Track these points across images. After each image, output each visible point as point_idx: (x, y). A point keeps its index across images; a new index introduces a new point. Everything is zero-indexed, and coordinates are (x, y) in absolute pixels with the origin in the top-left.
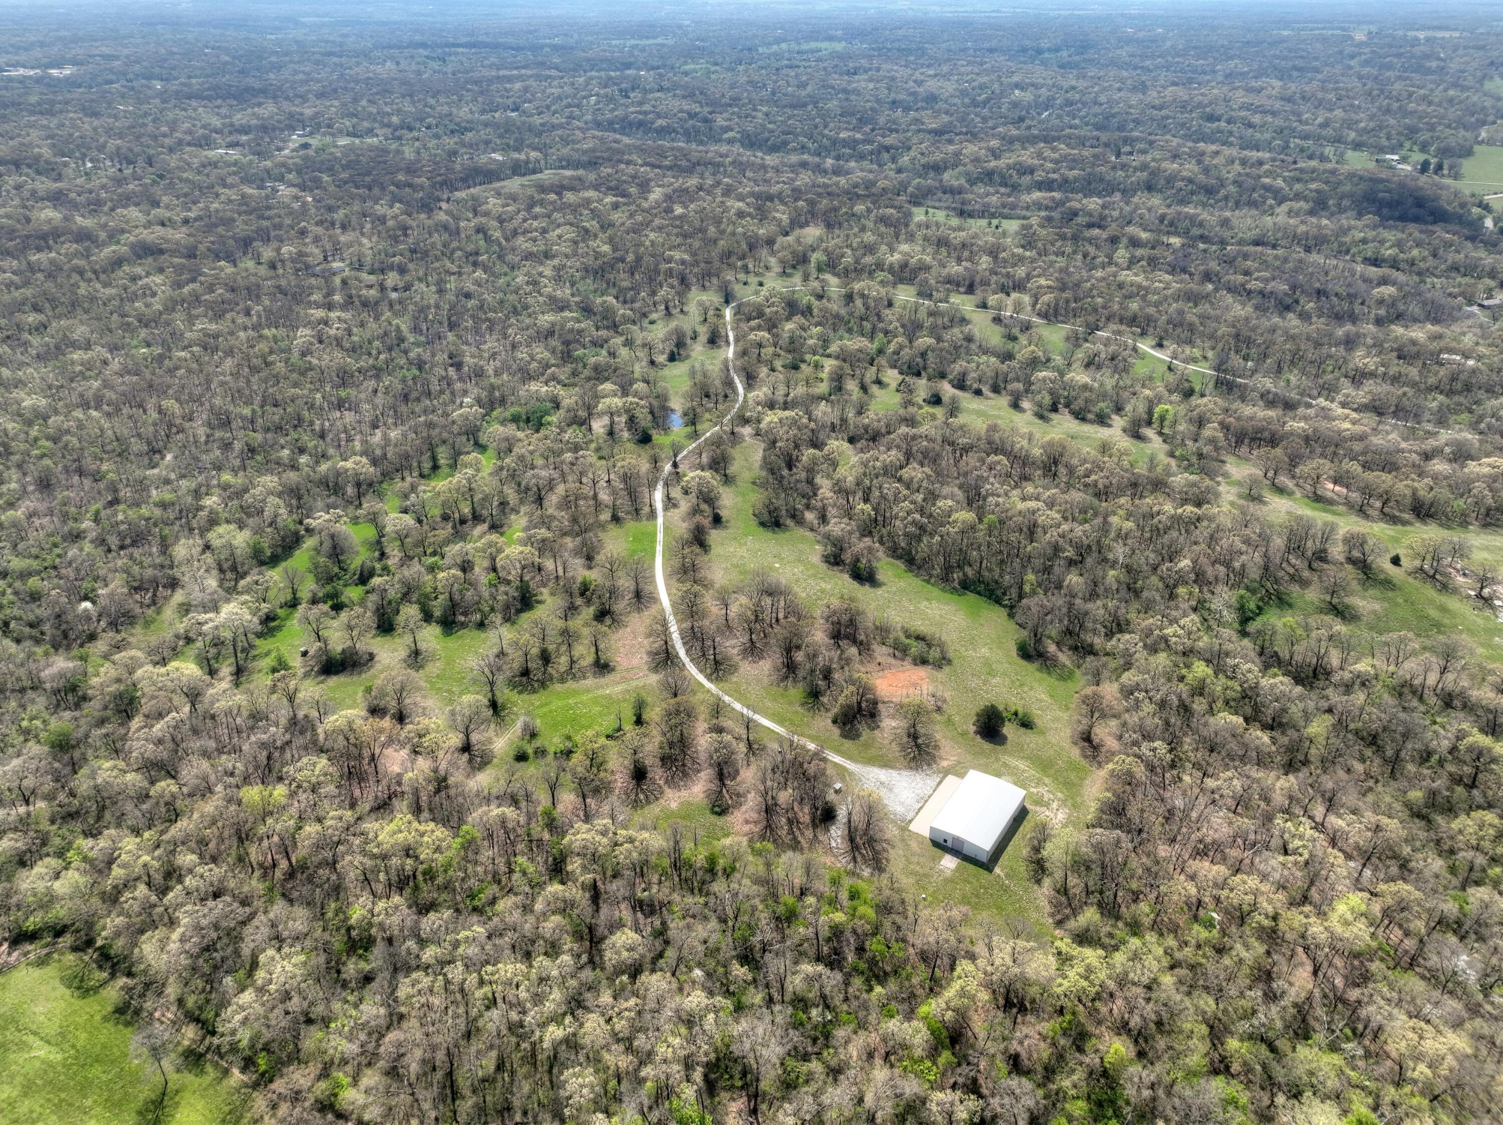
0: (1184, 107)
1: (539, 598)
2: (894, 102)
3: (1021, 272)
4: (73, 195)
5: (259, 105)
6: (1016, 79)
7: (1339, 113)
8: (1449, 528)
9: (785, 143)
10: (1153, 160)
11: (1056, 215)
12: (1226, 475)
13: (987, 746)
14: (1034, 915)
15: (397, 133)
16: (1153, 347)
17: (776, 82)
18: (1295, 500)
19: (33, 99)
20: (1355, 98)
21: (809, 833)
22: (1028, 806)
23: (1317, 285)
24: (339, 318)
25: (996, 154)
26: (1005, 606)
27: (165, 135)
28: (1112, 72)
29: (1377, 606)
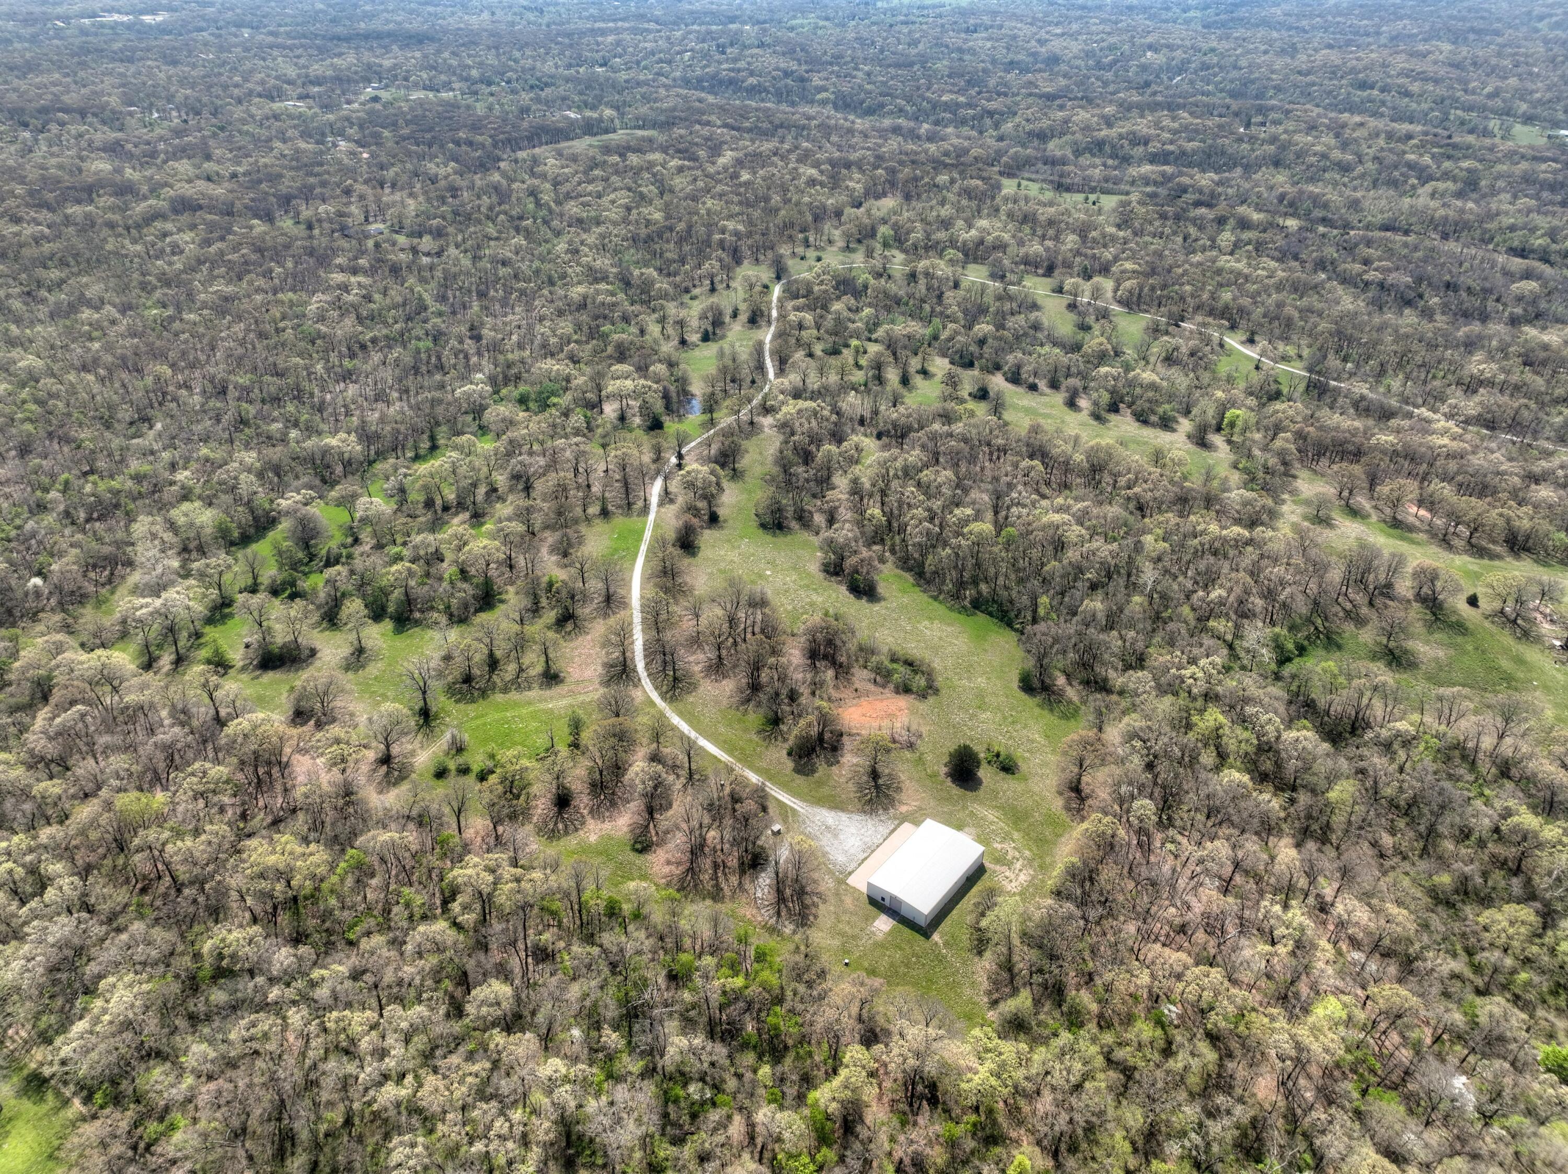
0: (1334, 72)
1: (504, 597)
2: (1011, 63)
3: (1108, 255)
4: (129, 146)
5: (340, 55)
6: (1149, 39)
7: (1513, 81)
8: (1546, 564)
9: (882, 106)
10: (1286, 132)
11: (1162, 191)
12: (1294, 492)
13: (956, 791)
14: (968, 992)
15: (474, 88)
16: (1243, 343)
17: (885, 39)
18: (1368, 525)
19: (117, 46)
20: (1534, 65)
21: (734, 880)
22: (987, 864)
23: (1448, 277)
24: (359, 283)
25: (1109, 122)
26: (1016, 630)
27: (237, 86)
28: (1261, 33)
29: (1441, 654)
